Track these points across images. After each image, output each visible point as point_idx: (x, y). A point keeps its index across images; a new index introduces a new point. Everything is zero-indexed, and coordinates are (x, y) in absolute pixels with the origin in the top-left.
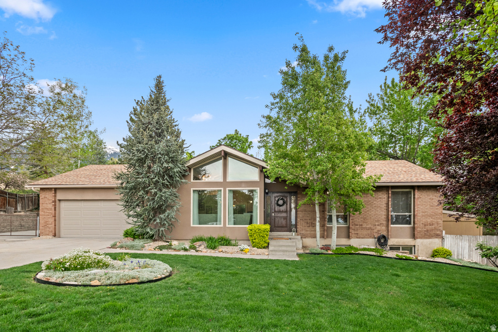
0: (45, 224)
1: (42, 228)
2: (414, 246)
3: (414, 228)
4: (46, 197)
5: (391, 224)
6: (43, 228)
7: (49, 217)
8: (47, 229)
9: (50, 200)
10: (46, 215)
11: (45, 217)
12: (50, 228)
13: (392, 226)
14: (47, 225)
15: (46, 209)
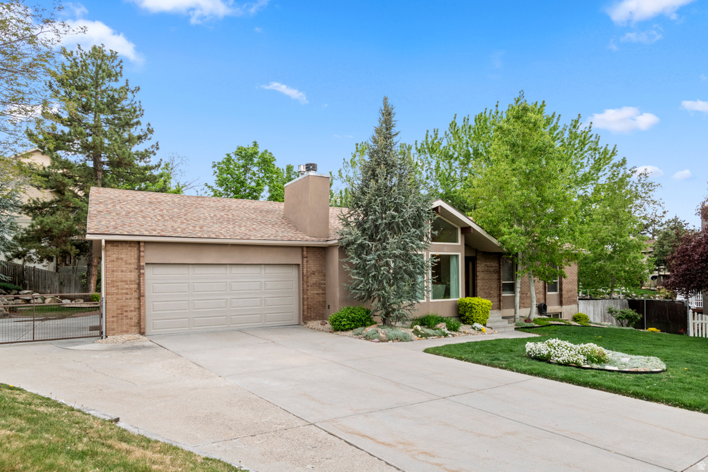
0: (119, 312)
1: (111, 319)
2: (561, 313)
3: (561, 295)
4: (122, 259)
5: (548, 291)
6: (115, 319)
7: (128, 296)
8: (125, 321)
9: (130, 264)
10: (122, 294)
11: (120, 297)
12: (131, 319)
13: (548, 293)
14: (125, 314)
15: (122, 281)
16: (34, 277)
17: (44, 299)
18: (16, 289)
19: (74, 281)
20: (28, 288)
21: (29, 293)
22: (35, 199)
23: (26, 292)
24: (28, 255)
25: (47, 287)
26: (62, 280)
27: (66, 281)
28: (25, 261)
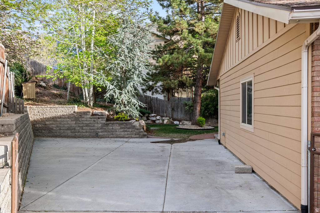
16: (157, 105)
17: (163, 120)
18: (147, 113)
19: (180, 107)
20: (154, 112)
21: (154, 116)
22: (159, 45)
23: (153, 115)
24: (155, 88)
25: (164, 112)
26: (173, 107)
27: (175, 108)
28: (153, 93)
